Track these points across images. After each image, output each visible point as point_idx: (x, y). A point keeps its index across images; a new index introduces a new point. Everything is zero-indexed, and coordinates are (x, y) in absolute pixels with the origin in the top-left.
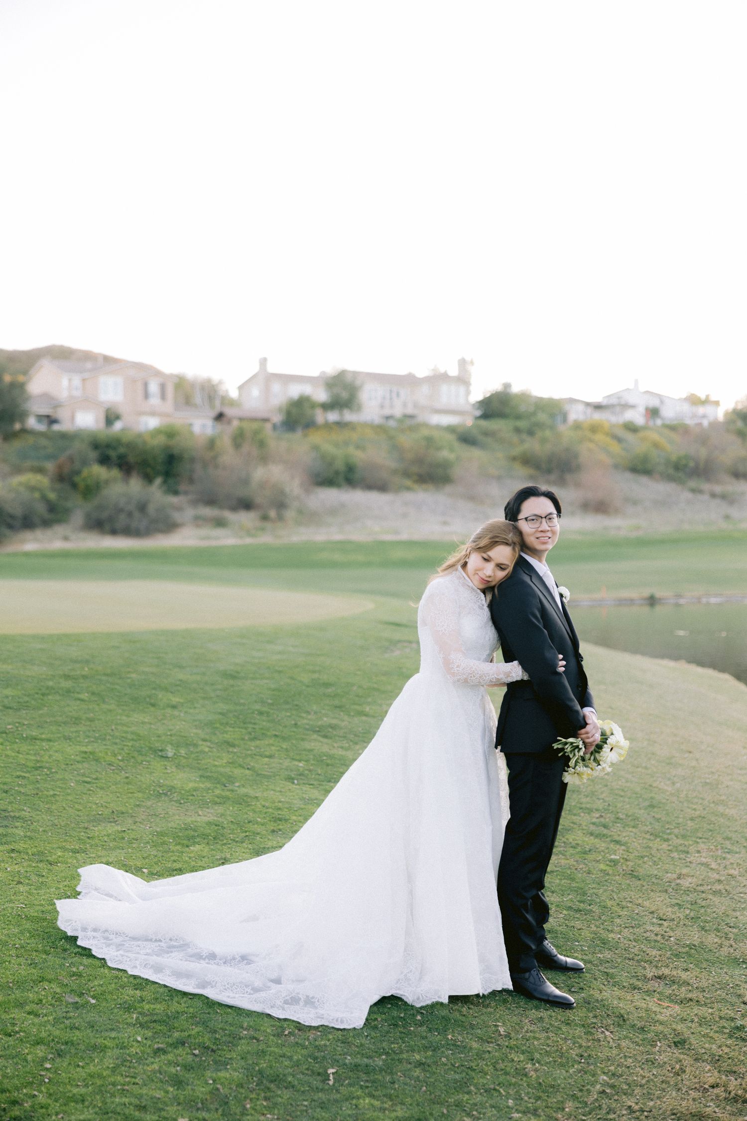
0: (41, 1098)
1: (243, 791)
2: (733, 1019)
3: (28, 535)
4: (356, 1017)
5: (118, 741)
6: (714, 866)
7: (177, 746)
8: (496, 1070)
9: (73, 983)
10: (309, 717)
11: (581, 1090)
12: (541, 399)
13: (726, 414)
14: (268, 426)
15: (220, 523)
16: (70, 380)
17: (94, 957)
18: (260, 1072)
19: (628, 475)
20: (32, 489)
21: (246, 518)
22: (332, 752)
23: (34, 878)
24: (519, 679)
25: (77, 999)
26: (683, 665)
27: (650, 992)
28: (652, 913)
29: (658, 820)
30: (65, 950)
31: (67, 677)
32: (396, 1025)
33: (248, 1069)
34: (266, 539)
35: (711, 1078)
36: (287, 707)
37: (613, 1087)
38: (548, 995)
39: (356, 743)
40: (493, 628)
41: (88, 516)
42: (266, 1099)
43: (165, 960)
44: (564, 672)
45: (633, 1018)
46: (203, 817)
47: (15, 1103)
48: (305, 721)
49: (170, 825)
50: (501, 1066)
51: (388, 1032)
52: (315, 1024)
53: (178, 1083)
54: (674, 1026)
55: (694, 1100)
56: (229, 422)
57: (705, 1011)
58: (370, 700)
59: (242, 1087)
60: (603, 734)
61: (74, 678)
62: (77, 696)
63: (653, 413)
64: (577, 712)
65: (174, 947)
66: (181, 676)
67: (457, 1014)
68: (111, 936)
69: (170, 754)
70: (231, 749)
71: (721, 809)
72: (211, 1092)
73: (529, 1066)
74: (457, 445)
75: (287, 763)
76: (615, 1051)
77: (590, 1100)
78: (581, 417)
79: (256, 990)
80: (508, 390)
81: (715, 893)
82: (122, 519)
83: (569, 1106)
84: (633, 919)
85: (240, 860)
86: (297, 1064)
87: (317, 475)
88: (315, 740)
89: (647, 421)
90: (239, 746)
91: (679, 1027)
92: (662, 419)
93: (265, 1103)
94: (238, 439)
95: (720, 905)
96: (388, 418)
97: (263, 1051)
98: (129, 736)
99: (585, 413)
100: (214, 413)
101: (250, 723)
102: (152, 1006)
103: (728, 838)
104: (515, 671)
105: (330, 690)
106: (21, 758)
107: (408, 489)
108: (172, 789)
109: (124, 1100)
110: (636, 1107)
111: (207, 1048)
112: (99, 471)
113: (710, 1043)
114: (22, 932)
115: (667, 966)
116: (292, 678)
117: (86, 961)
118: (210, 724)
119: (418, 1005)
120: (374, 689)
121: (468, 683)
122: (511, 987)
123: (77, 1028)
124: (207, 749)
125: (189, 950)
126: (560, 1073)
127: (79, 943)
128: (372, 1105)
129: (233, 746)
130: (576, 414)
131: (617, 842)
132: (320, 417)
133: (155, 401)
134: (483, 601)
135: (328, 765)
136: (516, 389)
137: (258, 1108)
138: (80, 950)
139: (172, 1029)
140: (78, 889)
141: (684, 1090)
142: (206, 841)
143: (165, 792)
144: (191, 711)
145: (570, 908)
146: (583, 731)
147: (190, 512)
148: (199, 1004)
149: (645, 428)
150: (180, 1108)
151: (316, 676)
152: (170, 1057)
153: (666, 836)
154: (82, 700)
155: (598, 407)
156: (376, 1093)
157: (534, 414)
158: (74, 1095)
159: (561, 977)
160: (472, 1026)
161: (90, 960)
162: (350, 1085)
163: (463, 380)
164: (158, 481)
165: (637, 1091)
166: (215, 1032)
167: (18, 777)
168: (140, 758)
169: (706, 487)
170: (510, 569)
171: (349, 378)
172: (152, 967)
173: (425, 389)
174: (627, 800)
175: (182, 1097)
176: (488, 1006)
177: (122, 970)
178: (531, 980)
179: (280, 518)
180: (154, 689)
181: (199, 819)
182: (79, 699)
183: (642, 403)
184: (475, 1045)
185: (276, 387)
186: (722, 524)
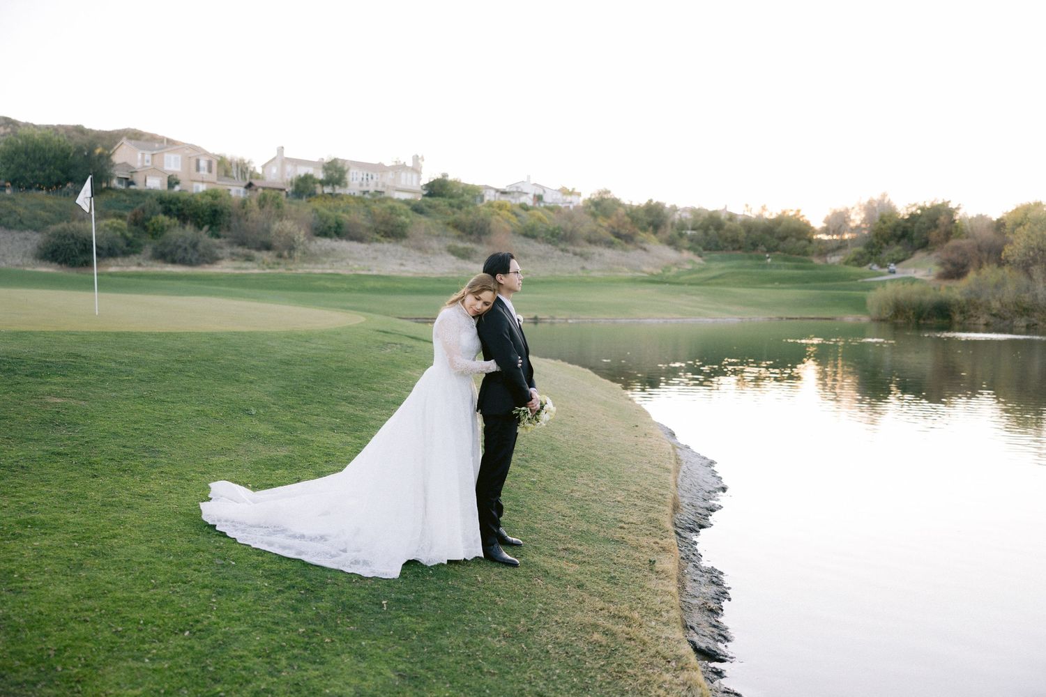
0: (214, 619)
1: (304, 436)
2: (609, 573)
3: (112, 261)
4: (394, 571)
5: (218, 403)
6: (591, 485)
7: (257, 407)
8: (479, 601)
9: (218, 552)
10: (339, 390)
11: (528, 612)
12: (467, 185)
13: (584, 201)
14: (284, 193)
15: (249, 259)
16: (143, 154)
17: (229, 537)
18: (343, 603)
19: (522, 238)
20: (115, 229)
21: (266, 256)
22: (356, 413)
23: (180, 490)
24: (494, 371)
25: (223, 562)
26: (559, 362)
27: (561, 558)
28: (558, 512)
29: (557, 458)
30: (209, 533)
31: (177, 361)
32: (418, 576)
33: (335, 601)
34: (281, 270)
35: (600, 605)
36: (323, 384)
37: (546, 610)
38: (504, 559)
39: (370, 408)
40: (479, 339)
41: (155, 250)
42: (348, 618)
43: (273, 539)
44: (521, 367)
45: (553, 572)
46: (282, 452)
47: (197, 621)
48: (336, 393)
49: (260, 457)
50: (481, 599)
51: (413, 580)
52: (370, 575)
53: (295, 610)
54: (576, 576)
55: (592, 617)
56: (256, 190)
57: (592, 568)
58: (375, 380)
59: (333, 611)
60: (541, 404)
61: (184, 363)
62: (186, 373)
63: (539, 198)
64: (528, 391)
65: (277, 531)
66: (253, 363)
67: (452, 570)
68: (237, 525)
69: (254, 413)
70: (292, 410)
71: (593, 451)
72: (315, 615)
73: (498, 598)
74: (410, 212)
75: (328, 419)
76: (545, 591)
77: (534, 617)
78: (493, 199)
79: (333, 556)
80: (446, 178)
81: (593, 501)
82: (180, 253)
83: (523, 621)
84: (547, 516)
85: (309, 479)
86: (363, 598)
87: (316, 229)
88: (344, 405)
89: (534, 204)
90: (297, 408)
91: (580, 577)
92: (544, 202)
93: (348, 621)
94: (262, 202)
95: (597, 508)
96: (364, 193)
97: (343, 592)
98: (226, 401)
99: (495, 196)
100: (245, 184)
101: (302, 394)
102: (271, 566)
103: (598, 469)
104: (492, 366)
105: (350, 374)
106: (157, 414)
107: (378, 241)
108: (258, 435)
109: (264, 619)
110: (560, 621)
111: (308, 590)
112: (163, 219)
113: (597, 586)
114: (178, 522)
115: (569, 543)
116: (325, 365)
117: (222, 539)
118: (276, 394)
119: (429, 565)
120: (377, 373)
121: (464, 374)
122: (483, 556)
123: (226, 579)
124: (277, 410)
125: (287, 533)
126: (515, 603)
127: (217, 528)
128: (411, 621)
129: (293, 408)
130: (489, 196)
131: (535, 471)
132: (319, 190)
133: (204, 172)
134: (474, 323)
135: (354, 421)
136: (450, 178)
137: (345, 623)
138: (218, 533)
139: (285, 578)
140: (210, 496)
141: (585, 611)
142: (285, 467)
143: (256, 437)
144: (263, 385)
145: (511, 509)
146: (530, 402)
147: (228, 250)
148: (299, 564)
149: (533, 208)
150: (299, 623)
151: (340, 364)
152: (287, 595)
153: (562, 468)
154: (191, 377)
155: (504, 193)
156: (413, 614)
157: (462, 195)
158: (233, 617)
159: (510, 549)
160: (462, 577)
161: (226, 539)
162: (396, 610)
163: (416, 170)
164: (206, 228)
165: (560, 612)
166: (311, 580)
167: (156, 426)
168: (234, 415)
169: (571, 248)
170: (491, 305)
171: (339, 165)
172: (266, 543)
173: (390, 175)
174: (538, 445)
175: (299, 618)
176: (469, 566)
177: (247, 545)
178: (494, 550)
179: (291, 257)
180: (237, 370)
181: (278, 453)
182: (188, 376)
183: (532, 191)
184: (465, 587)
185: (289, 168)
186: (581, 273)
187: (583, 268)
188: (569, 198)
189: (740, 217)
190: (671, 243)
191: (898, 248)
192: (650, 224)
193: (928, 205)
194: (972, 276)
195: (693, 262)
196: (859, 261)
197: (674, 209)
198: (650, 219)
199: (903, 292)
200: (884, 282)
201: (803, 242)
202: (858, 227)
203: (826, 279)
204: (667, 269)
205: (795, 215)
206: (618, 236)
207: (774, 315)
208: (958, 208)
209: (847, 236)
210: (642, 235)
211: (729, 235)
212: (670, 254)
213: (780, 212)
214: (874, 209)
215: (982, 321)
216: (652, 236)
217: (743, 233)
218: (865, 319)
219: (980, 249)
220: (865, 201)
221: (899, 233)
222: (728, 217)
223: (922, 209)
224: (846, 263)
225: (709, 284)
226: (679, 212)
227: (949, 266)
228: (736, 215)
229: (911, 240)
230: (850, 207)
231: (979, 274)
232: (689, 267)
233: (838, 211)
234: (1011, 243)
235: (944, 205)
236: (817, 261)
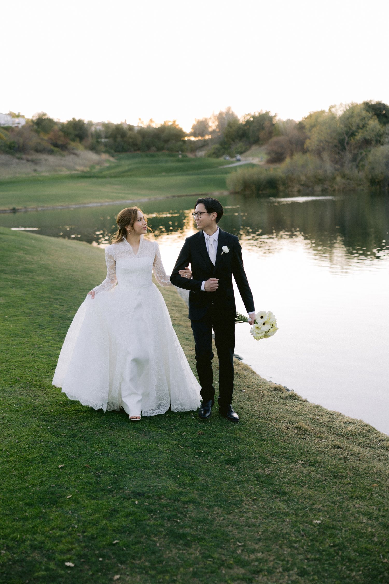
13: (28, 122)
169: (24, 156)
186: (34, 174)
187: (35, 170)
188: (17, 120)
189: (136, 128)
190: (93, 148)
191: (241, 144)
192: (77, 136)
193: (257, 114)
194: (288, 160)
195: (109, 161)
196: (217, 154)
197: (90, 124)
198: (77, 133)
199: (248, 173)
200: (235, 168)
201: (180, 143)
202: (214, 131)
203: (199, 167)
204: (92, 167)
205: (172, 125)
206: (56, 145)
207: (169, 195)
208: (275, 116)
209: (207, 137)
210: (73, 144)
211: (131, 140)
212: (93, 156)
213: (163, 123)
214: (223, 118)
215: (296, 189)
216: (79, 145)
217: (140, 139)
218: (226, 193)
219: (291, 142)
220: (217, 113)
221: (240, 134)
222: (128, 127)
223: (254, 117)
224: (209, 156)
225: (123, 176)
226: (94, 126)
227: (273, 155)
228: (134, 126)
229: (248, 138)
230: (208, 117)
231: (292, 159)
232: (107, 165)
233: (201, 120)
234: (310, 138)
235: (267, 113)
236: (190, 156)
